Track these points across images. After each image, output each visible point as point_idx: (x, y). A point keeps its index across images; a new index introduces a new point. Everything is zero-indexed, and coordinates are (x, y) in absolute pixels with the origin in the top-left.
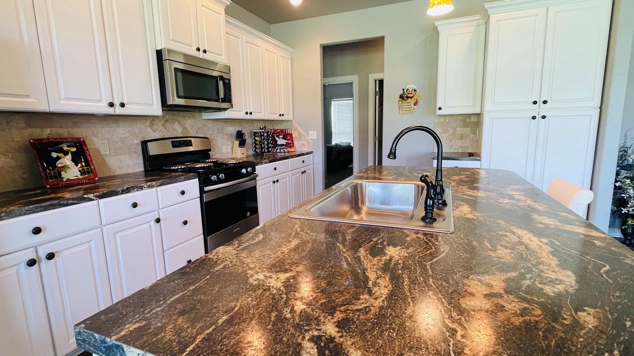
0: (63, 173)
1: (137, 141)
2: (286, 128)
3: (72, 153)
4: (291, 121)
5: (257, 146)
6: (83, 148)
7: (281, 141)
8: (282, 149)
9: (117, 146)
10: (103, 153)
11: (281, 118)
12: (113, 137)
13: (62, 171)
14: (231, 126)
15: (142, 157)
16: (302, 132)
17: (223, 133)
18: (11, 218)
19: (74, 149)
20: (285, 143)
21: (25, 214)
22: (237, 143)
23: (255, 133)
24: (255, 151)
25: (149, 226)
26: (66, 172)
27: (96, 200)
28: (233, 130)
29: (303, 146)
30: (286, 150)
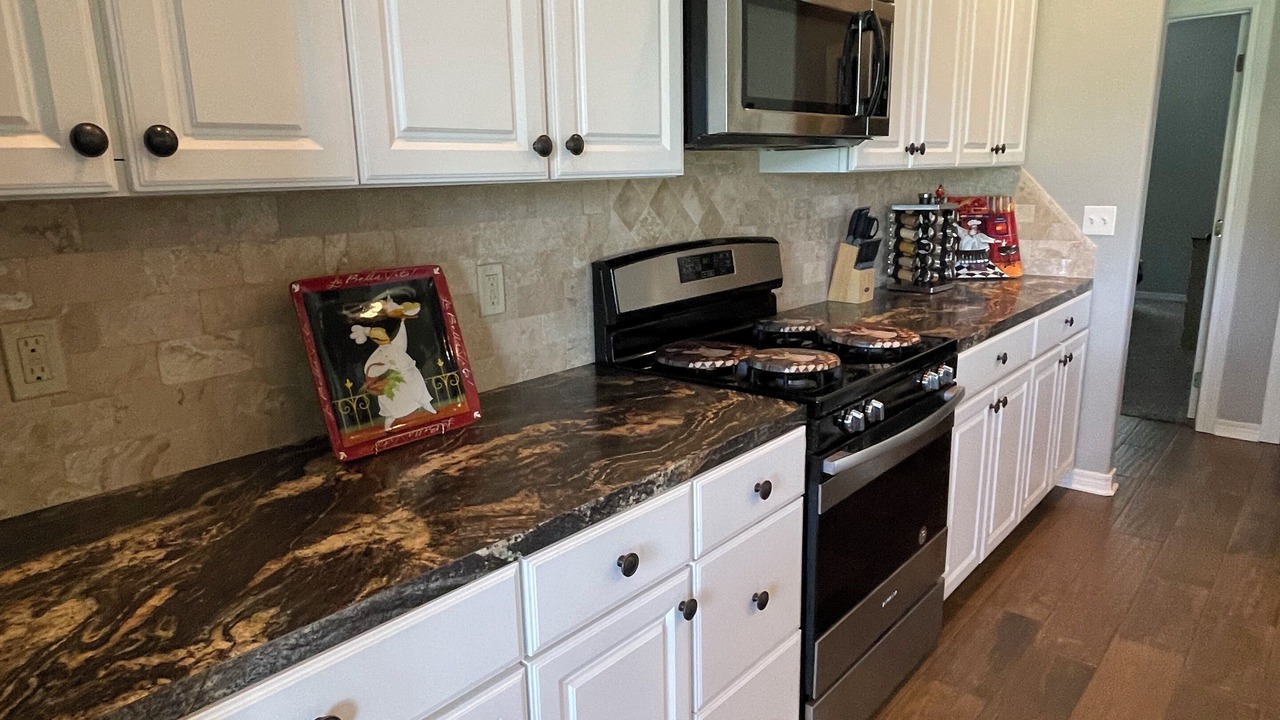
0: (382, 400)
1: (581, 264)
2: (993, 191)
3: (411, 323)
4: (1017, 168)
5: (902, 261)
6: (438, 301)
7: (973, 240)
8: (978, 267)
9: (526, 282)
10: (488, 310)
11: (996, 160)
12: (517, 251)
13: (382, 393)
14: (833, 193)
15: (590, 315)
16: (1057, 207)
17: (809, 217)
18: (241, 688)
19: (413, 310)
20: (987, 248)
21: (289, 663)
22: (850, 251)
23: (899, 213)
24: (895, 275)
25: (660, 629)
26: (391, 396)
27: (516, 559)
28: (836, 206)
29: (1053, 260)
30: (990, 271)
